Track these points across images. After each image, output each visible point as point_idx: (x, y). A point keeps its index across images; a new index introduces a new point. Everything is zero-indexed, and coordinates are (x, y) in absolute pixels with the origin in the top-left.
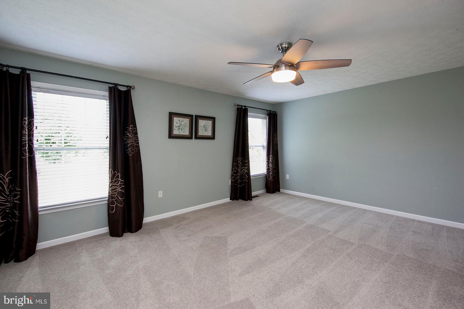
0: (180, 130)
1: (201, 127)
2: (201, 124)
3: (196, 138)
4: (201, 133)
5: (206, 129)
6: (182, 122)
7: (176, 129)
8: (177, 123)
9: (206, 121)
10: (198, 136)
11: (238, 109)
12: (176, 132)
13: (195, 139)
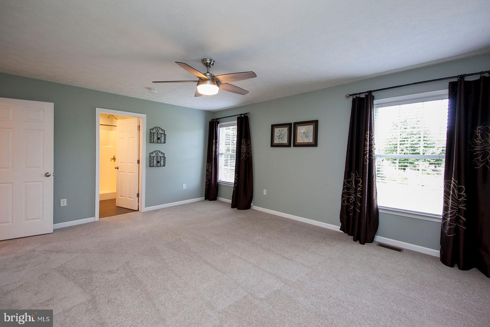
0: (280, 139)
1: (301, 133)
2: (301, 131)
3: (295, 145)
4: (300, 140)
5: (307, 135)
6: (282, 132)
7: (277, 138)
8: (278, 133)
9: (307, 127)
10: (296, 144)
11: (354, 101)
12: (276, 141)
13: (293, 146)
